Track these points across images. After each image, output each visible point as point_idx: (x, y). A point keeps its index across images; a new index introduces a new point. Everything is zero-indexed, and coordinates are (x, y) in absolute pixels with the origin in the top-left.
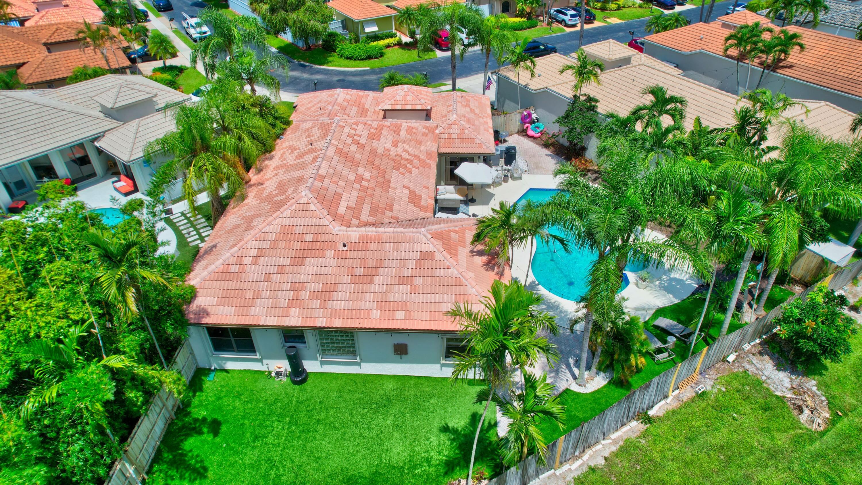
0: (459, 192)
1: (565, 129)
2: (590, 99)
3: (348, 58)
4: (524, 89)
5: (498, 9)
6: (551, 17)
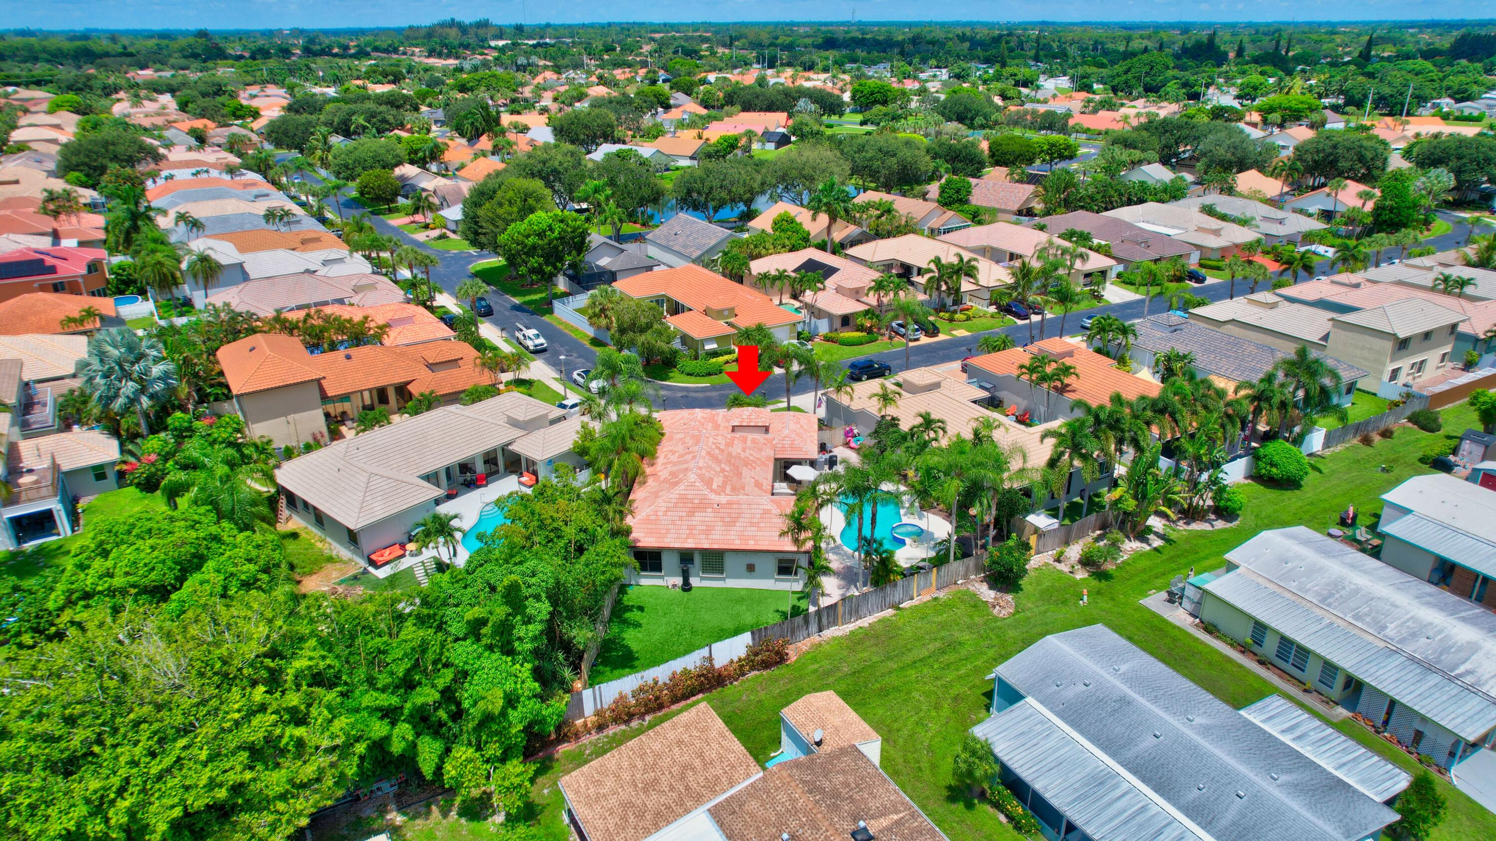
0: (790, 488)
1: (873, 441)
2: (893, 419)
3: (688, 374)
4: (847, 409)
5: (838, 323)
6: (892, 330)
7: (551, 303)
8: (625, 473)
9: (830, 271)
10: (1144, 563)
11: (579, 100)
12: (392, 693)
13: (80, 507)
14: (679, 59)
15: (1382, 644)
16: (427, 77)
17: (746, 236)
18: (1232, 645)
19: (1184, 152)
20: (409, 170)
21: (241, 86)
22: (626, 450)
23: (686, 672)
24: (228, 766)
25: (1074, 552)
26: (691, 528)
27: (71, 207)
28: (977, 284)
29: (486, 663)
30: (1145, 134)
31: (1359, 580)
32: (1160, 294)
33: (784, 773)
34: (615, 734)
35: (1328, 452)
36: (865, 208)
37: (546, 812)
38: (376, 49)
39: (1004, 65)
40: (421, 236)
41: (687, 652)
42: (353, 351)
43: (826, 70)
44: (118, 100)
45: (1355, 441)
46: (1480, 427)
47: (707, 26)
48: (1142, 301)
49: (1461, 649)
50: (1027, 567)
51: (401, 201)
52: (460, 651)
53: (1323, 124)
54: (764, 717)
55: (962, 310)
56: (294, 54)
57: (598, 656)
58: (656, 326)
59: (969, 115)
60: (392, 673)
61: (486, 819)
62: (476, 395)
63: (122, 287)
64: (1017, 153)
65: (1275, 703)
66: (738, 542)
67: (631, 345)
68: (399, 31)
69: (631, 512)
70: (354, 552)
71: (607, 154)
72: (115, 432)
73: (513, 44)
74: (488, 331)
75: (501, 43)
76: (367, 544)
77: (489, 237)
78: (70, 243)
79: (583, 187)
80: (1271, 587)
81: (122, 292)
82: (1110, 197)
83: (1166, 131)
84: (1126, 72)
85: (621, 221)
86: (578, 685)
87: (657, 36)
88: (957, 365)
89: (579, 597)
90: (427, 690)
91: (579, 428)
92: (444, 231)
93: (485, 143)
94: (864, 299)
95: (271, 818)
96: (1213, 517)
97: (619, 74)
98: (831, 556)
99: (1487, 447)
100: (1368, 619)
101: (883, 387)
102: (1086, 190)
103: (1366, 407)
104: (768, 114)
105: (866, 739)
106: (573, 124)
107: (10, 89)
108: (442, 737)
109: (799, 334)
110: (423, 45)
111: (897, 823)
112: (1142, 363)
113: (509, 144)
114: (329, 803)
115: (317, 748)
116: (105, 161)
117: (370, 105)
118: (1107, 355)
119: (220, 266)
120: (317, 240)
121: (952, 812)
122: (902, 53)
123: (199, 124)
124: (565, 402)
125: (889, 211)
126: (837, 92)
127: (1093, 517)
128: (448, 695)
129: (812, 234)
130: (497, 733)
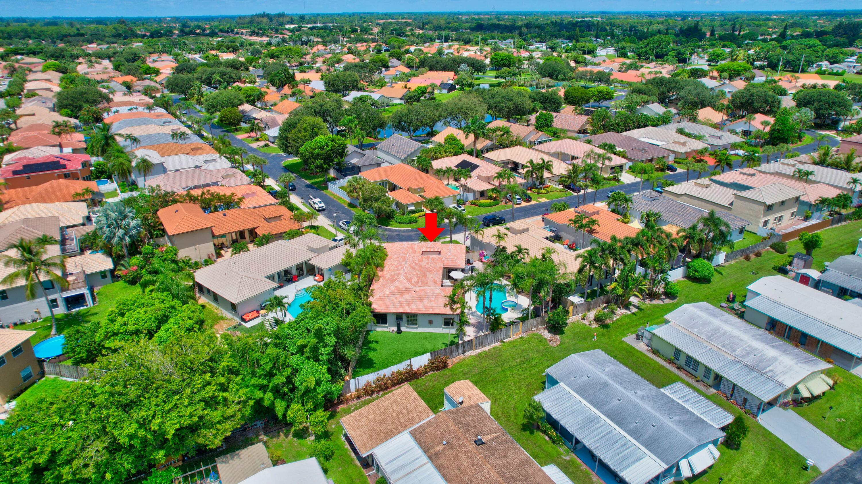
0: (451, 282)
1: (494, 259)
2: (504, 247)
3: (400, 223)
4: (481, 242)
5: (478, 195)
6: (507, 198)
7: (327, 184)
8: (369, 275)
9: (474, 167)
10: (627, 320)
11: (338, 63)
12: (264, 379)
13: (96, 291)
14: (394, 38)
15: (733, 358)
16: (251, 48)
17: (430, 146)
18: (665, 360)
19: (672, 96)
20: (247, 107)
21: (148, 55)
22: (369, 264)
23: (399, 372)
24: (196, 408)
25: (592, 315)
26: (401, 303)
27: (67, 130)
28: (552, 174)
29: (306, 365)
30: (650, 86)
31: (727, 328)
32: (648, 180)
33: (444, 416)
34: (365, 400)
35: (727, 264)
36: (495, 130)
37: (334, 436)
38: (221, 30)
39: (577, 41)
40: (255, 145)
41: (399, 362)
42: (227, 212)
43: (477, 43)
44: (80, 63)
45: (742, 258)
46: (804, 252)
47: (410, 15)
48: (638, 183)
49: (769, 360)
50: (567, 322)
51: (243, 125)
52: (294, 359)
53: (753, 78)
54: (437, 393)
55: (544, 188)
56: (174, 34)
57: (356, 364)
58: (383, 198)
59: (555, 73)
60: (263, 369)
61: (306, 438)
62: (292, 235)
63: (99, 175)
64: (580, 97)
65: (678, 385)
66: (424, 309)
67: (370, 207)
68: (233, 18)
69: (372, 295)
70: (234, 315)
71: (355, 98)
72: (109, 254)
73: (299, 27)
74: (294, 199)
75: (292, 26)
76: (241, 310)
77: (294, 148)
78: (67, 150)
79: (342, 120)
80: (685, 332)
81: (98, 178)
82: (628, 123)
83: (662, 84)
84: (646, 46)
85: (363, 137)
86: (347, 378)
87: (381, 22)
88: (539, 218)
89: (349, 334)
90: (279, 377)
91: (345, 252)
92: (267, 142)
93: (287, 90)
94: (492, 182)
95: (215, 432)
96: (664, 297)
97: (361, 47)
98: (471, 317)
99: (805, 261)
100: (728, 347)
101: (498, 231)
102: (615, 120)
103: (750, 240)
104: (443, 72)
105: (484, 402)
106: (335, 80)
107: (19, 57)
108: (286, 400)
109: (458, 201)
110: (248, 28)
111: (496, 437)
112: (635, 217)
113: (301, 92)
114: (239, 426)
115: (233, 402)
116: (82, 103)
117: (222, 68)
118: (618, 213)
119: (152, 165)
120: (200, 148)
121: (523, 435)
122: (520, 34)
123: (129, 78)
124: (336, 238)
125: (507, 132)
126: (482, 58)
127: (602, 297)
128: (289, 380)
129: (466, 146)
130: (312, 397)
